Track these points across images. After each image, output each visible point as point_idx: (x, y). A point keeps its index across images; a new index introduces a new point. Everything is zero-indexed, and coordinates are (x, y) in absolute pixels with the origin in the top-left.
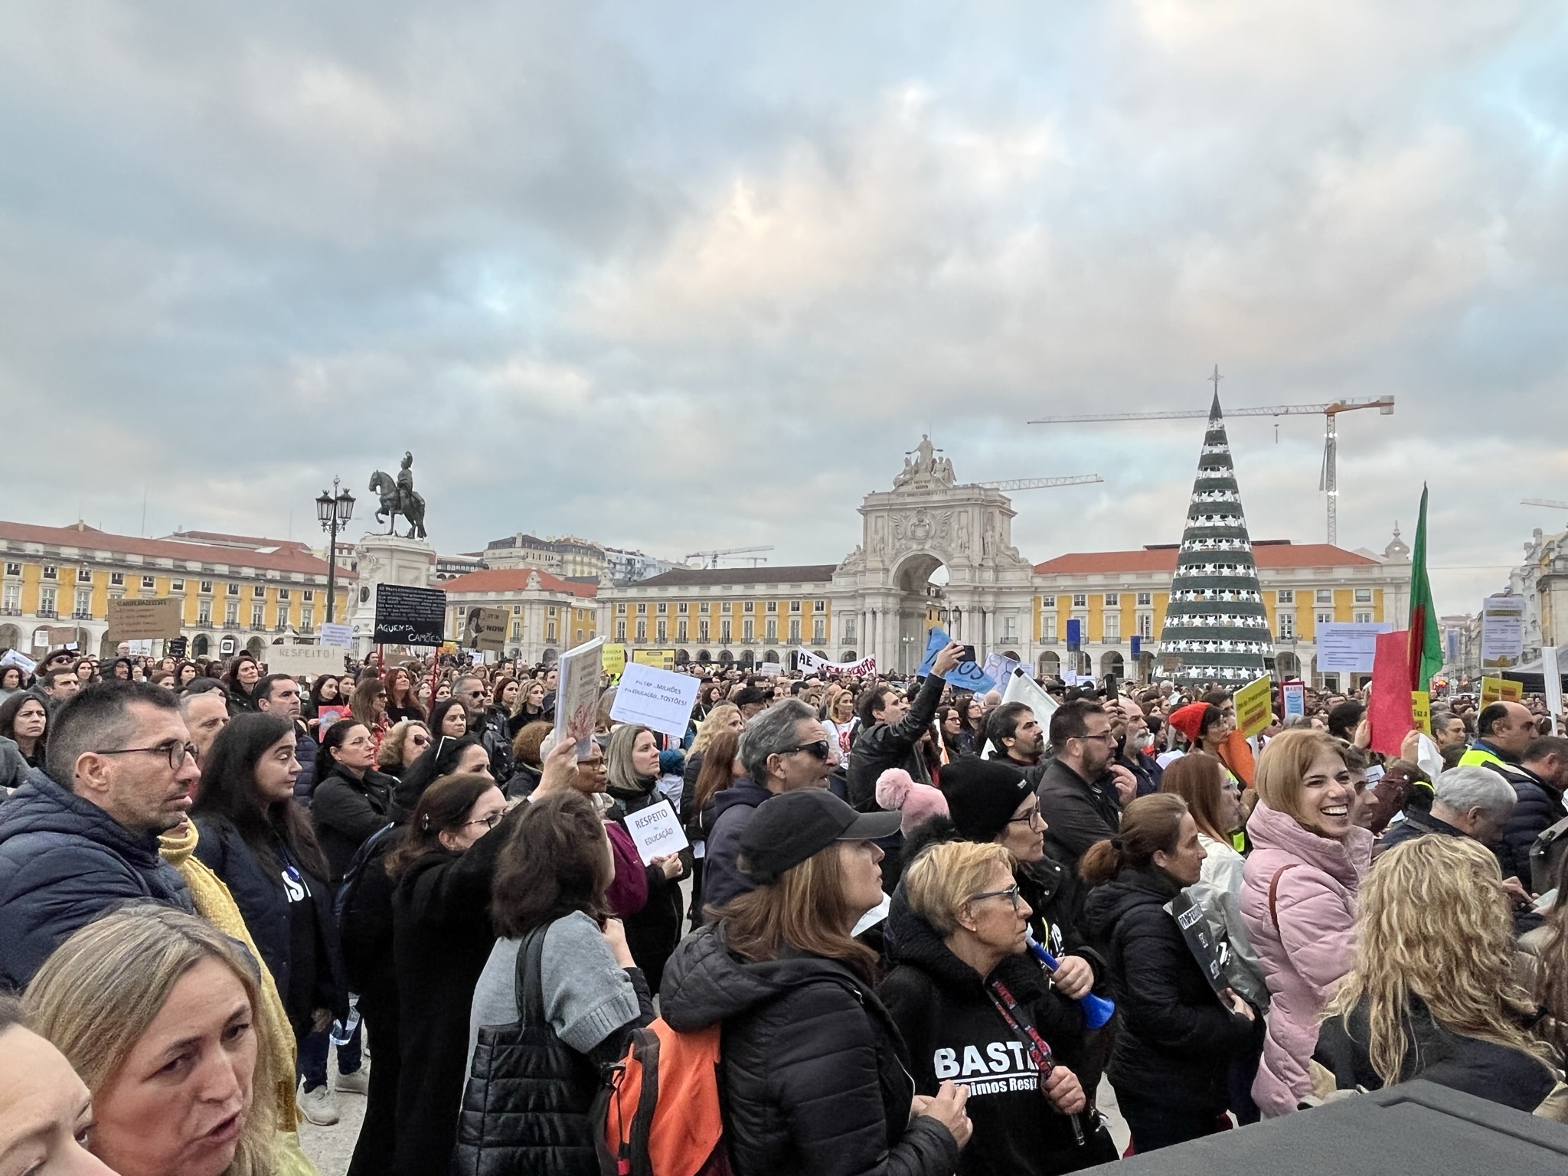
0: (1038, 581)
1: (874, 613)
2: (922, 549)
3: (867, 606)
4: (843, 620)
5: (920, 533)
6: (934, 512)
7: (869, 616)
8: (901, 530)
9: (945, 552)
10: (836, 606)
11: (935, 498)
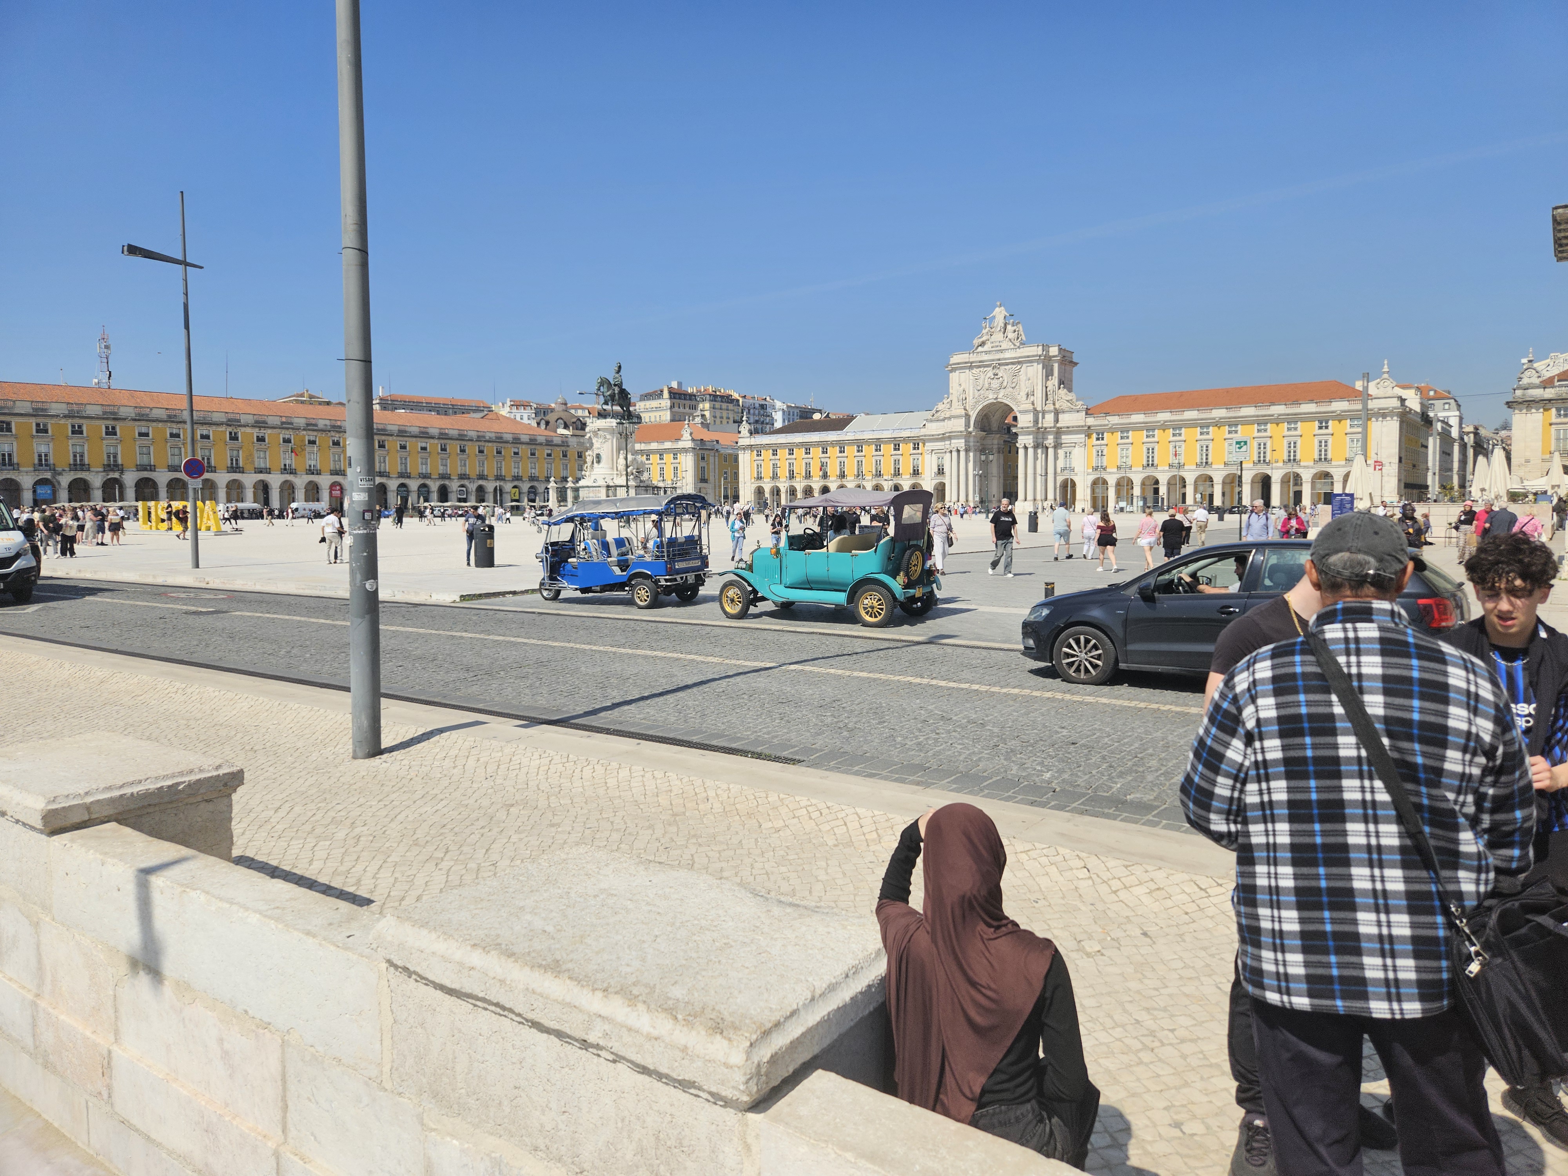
0: (1091, 421)
1: (958, 451)
2: (996, 398)
3: (953, 445)
4: (934, 457)
5: (995, 384)
6: (1006, 367)
7: (955, 454)
8: (981, 381)
9: (1014, 399)
10: (929, 446)
11: (1007, 355)
